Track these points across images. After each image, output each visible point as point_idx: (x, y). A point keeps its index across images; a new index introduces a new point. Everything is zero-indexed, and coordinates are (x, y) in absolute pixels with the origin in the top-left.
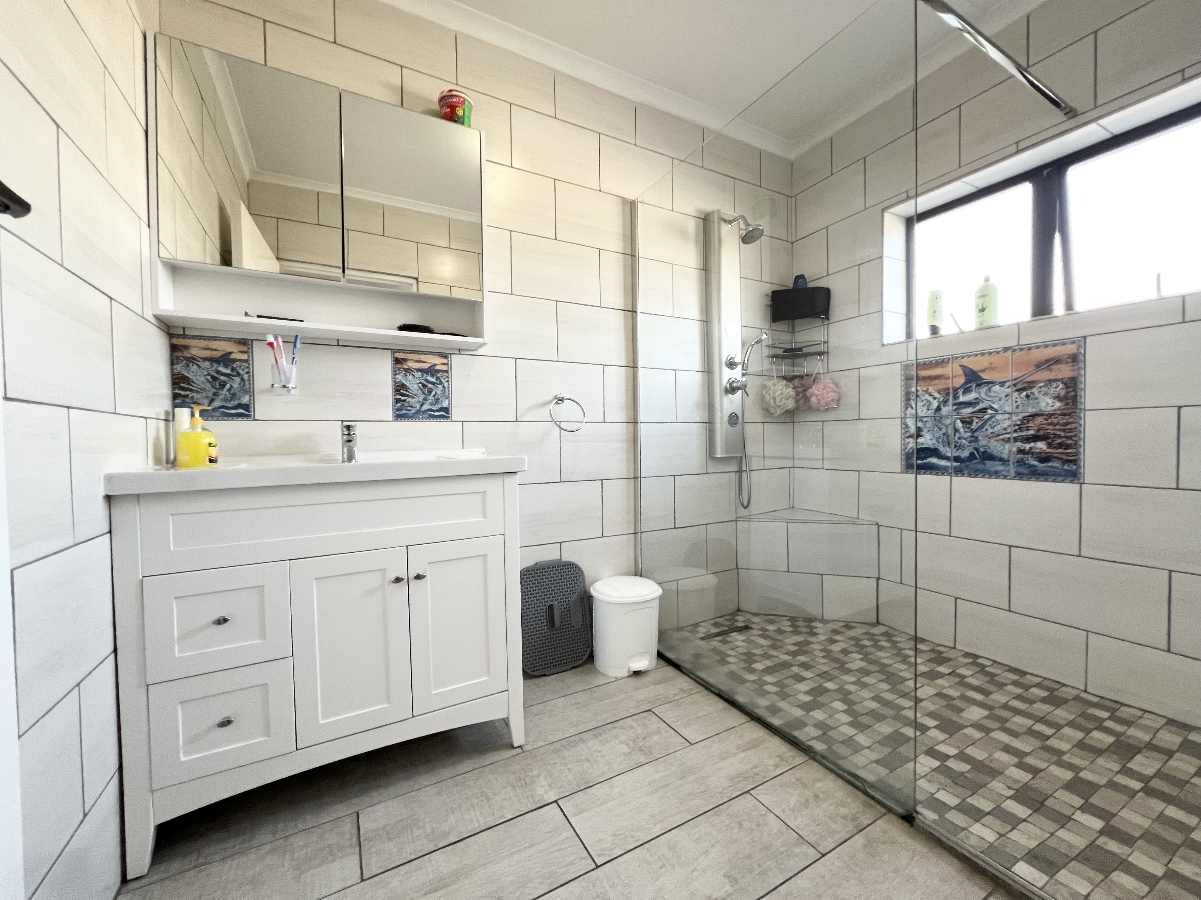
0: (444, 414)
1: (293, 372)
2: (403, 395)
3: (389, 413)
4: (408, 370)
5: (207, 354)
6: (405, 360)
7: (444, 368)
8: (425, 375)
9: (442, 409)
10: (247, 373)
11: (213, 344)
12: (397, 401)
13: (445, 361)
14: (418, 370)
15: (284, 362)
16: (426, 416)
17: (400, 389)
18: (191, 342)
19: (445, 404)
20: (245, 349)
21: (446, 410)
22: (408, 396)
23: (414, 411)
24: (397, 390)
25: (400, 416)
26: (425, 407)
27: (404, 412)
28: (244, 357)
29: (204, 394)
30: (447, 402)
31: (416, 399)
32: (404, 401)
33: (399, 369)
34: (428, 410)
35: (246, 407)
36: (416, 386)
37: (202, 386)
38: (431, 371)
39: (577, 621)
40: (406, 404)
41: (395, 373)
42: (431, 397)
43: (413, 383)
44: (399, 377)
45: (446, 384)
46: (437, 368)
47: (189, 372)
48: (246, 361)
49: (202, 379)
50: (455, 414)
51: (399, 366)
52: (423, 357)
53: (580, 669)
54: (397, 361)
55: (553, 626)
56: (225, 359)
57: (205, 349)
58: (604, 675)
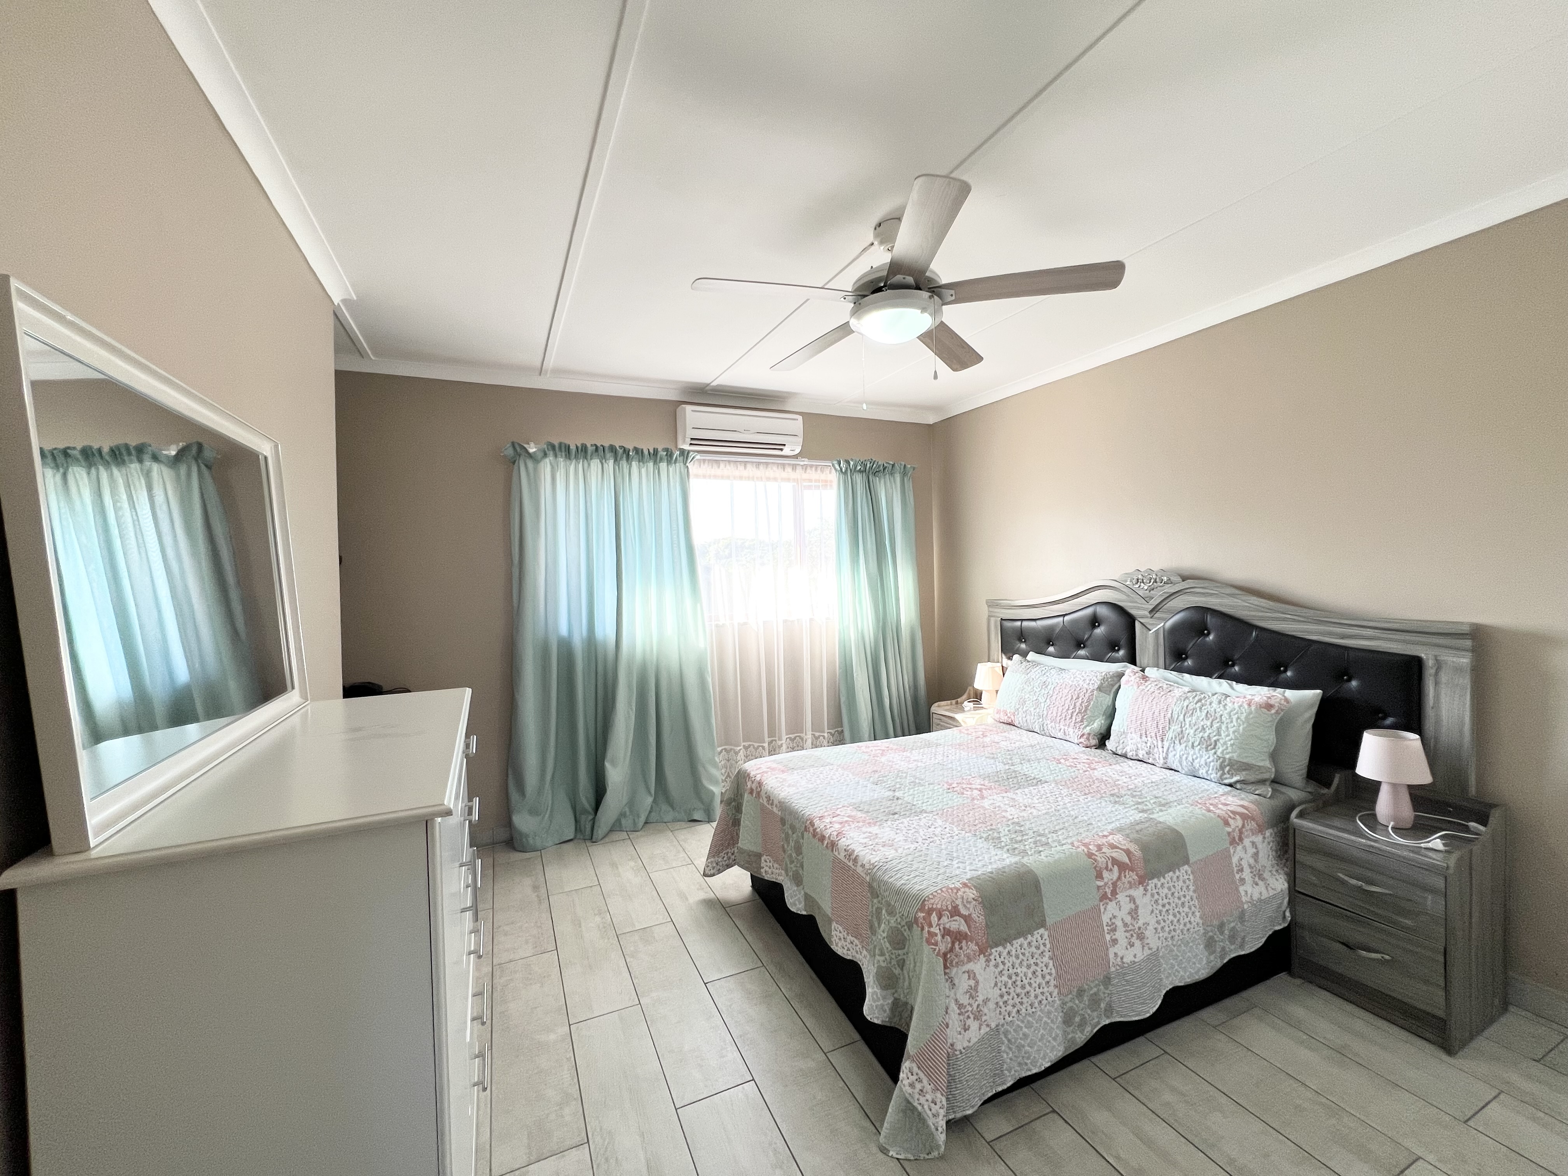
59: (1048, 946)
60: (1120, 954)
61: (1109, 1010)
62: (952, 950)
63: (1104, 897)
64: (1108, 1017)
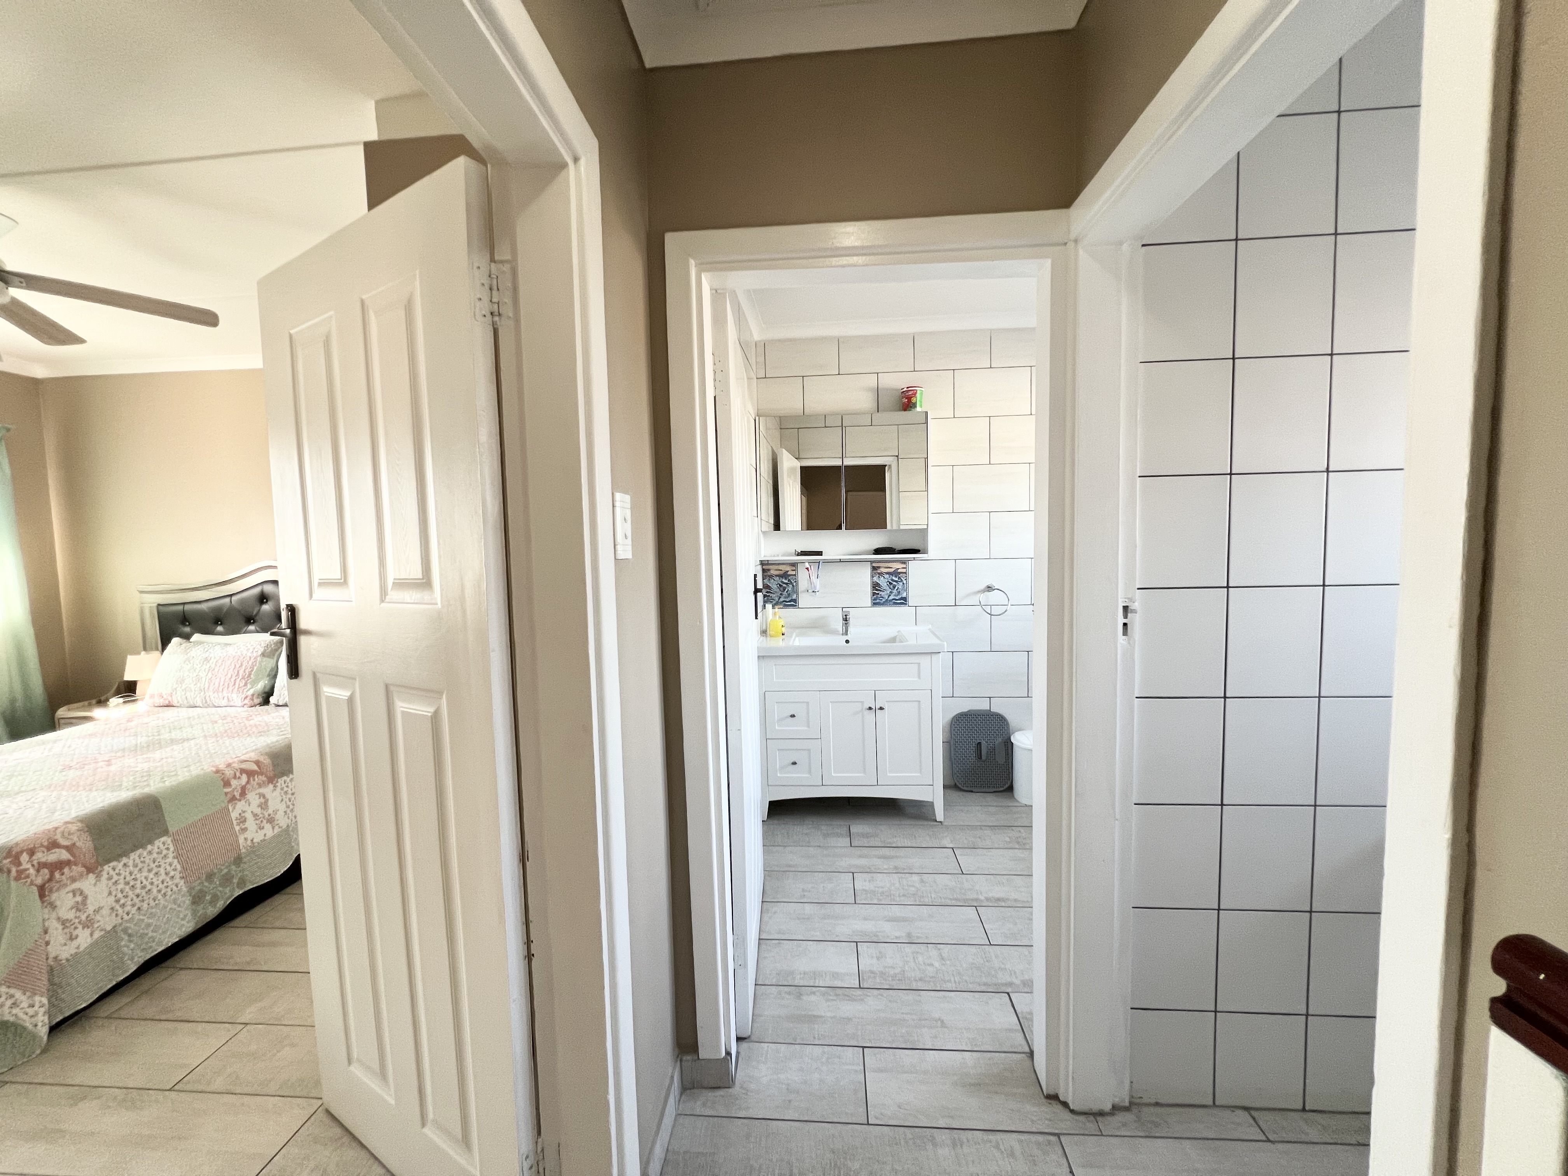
0: (904, 601)
1: (817, 583)
2: (877, 590)
3: (869, 602)
4: (881, 574)
5: (777, 573)
6: (879, 567)
7: (904, 570)
8: (891, 576)
9: (902, 599)
10: (795, 582)
11: (780, 567)
12: (874, 594)
13: (905, 566)
14: (887, 573)
15: (813, 578)
16: (891, 603)
17: (875, 586)
18: (770, 567)
19: (904, 595)
20: (794, 568)
21: (905, 599)
22: (880, 590)
23: (884, 600)
24: (873, 587)
25: (875, 604)
26: (891, 597)
27: (878, 601)
28: (794, 573)
29: (776, 595)
30: (905, 594)
31: (886, 592)
32: (878, 594)
33: (875, 573)
34: (893, 599)
35: (795, 601)
36: (885, 584)
37: (776, 590)
38: (896, 573)
39: (1001, 759)
40: (879, 596)
41: (872, 577)
42: (895, 591)
43: (883, 582)
44: (875, 579)
45: (905, 582)
46: (899, 571)
47: (770, 583)
48: (795, 575)
49: (776, 586)
50: (911, 602)
51: (875, 571)
52: (890, 565)
53: (1000, 794)
54: (874, 568)
55: (981, 758)
56: (785, 575)
57: (777, 570)
58: (1017, 801)
59: (172, 849)
60: (250, 838)
61: (242, 882)
62: (50, 880)
63: (233, 799)
64: (242, 889)
